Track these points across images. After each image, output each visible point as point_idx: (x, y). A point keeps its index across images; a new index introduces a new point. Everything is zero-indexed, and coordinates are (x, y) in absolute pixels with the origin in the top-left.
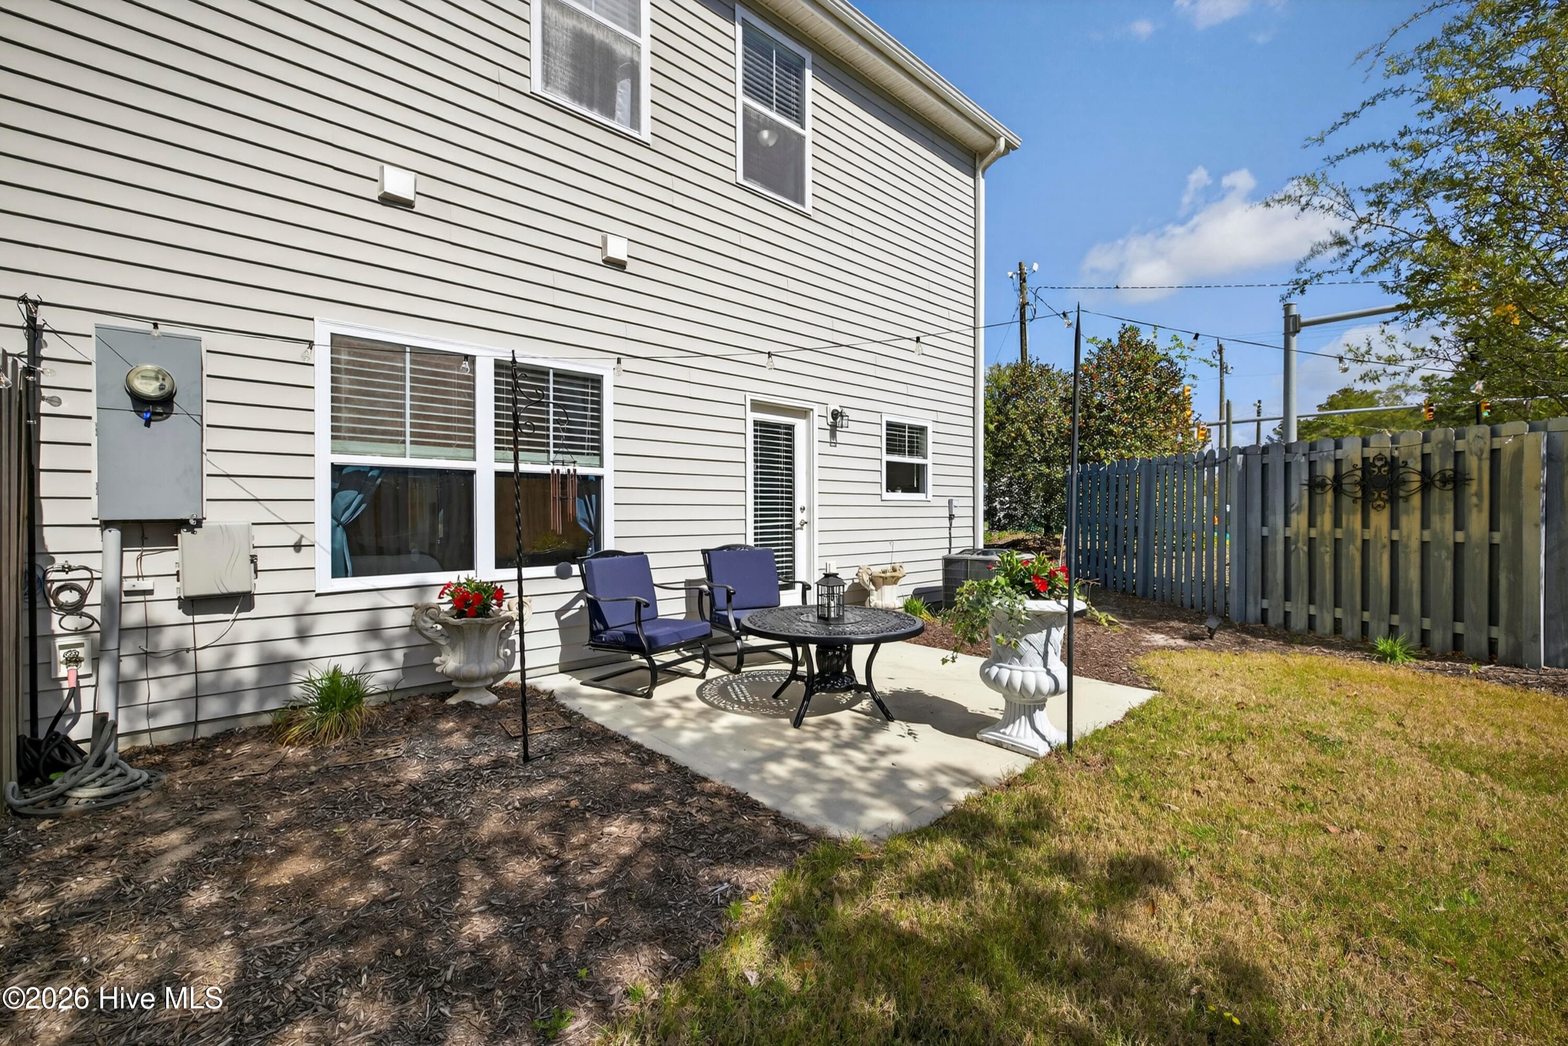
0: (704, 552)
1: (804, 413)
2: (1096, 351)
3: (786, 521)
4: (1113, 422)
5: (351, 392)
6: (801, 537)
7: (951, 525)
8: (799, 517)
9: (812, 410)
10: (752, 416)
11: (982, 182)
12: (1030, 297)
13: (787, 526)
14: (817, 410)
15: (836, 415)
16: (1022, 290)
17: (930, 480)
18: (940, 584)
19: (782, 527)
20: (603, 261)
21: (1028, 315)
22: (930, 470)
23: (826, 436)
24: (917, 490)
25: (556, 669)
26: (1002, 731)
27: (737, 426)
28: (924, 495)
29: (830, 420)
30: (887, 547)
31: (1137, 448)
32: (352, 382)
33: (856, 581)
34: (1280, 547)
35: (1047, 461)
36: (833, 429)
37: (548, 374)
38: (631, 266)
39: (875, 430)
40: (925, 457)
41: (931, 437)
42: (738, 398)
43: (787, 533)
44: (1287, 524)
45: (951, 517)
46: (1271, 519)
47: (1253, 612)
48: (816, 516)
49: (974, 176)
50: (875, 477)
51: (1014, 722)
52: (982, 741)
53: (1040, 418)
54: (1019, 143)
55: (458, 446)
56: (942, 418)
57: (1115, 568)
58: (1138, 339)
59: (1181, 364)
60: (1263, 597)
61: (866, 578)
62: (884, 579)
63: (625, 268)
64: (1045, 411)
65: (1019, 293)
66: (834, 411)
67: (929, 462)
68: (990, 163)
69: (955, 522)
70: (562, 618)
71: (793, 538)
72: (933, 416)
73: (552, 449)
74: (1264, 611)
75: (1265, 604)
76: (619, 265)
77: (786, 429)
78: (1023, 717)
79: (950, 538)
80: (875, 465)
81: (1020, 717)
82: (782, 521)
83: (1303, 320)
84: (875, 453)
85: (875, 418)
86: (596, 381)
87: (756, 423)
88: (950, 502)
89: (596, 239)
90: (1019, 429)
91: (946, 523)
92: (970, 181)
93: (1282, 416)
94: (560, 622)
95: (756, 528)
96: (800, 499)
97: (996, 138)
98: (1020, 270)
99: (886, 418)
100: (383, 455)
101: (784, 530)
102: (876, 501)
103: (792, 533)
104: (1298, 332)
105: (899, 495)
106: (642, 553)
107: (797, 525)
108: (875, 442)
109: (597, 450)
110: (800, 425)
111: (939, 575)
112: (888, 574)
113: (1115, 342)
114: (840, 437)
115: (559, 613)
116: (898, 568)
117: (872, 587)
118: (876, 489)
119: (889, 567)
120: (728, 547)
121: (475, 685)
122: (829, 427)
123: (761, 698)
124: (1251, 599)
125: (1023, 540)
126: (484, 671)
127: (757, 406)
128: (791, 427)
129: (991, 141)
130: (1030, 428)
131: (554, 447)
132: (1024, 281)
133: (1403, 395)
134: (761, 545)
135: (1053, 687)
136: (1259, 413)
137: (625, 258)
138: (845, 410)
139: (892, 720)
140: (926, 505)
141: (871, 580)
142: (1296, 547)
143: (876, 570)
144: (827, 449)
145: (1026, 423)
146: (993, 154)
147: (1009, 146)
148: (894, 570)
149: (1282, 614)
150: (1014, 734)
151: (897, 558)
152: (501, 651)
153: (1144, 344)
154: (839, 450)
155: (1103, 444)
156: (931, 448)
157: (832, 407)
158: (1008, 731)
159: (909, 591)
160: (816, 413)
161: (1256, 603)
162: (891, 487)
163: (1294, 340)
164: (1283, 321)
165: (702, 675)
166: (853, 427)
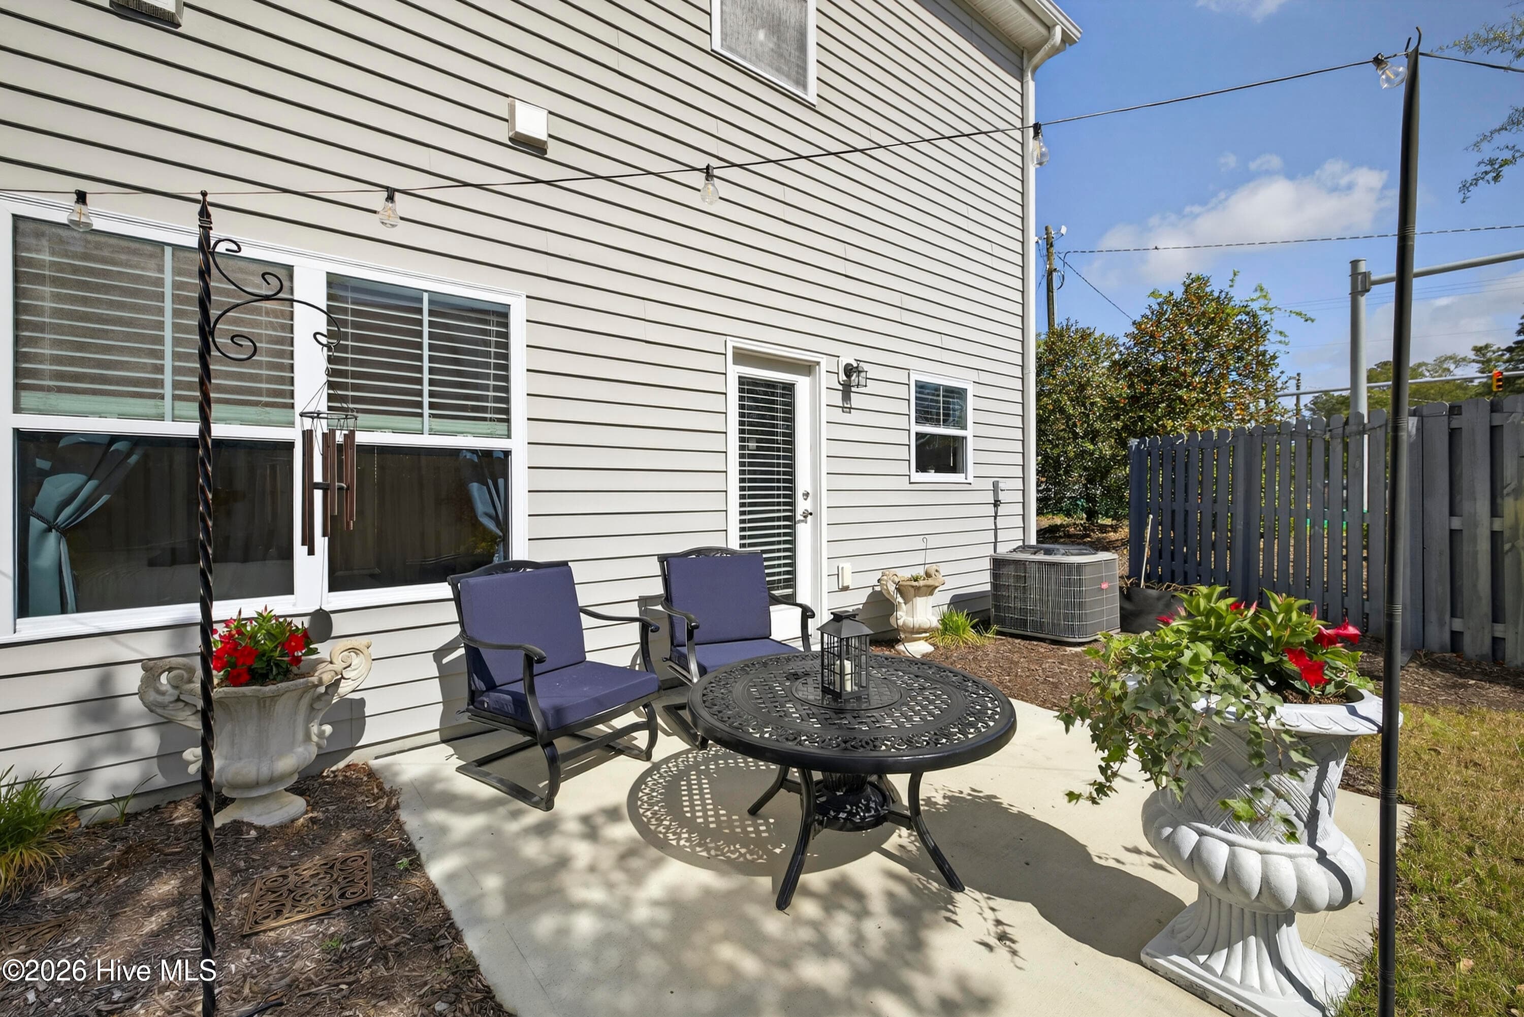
0: (663, 559)
1: (807, 368)
2: (1156, 307)
3: (784, 511)
4: (1180, 387)
5: (57, 313)
6: (804, 531)
7: (996, 513)
8: (802, 506)
9: (818, 363)
10: (735, 371)
11: (1031, 85)
12: (1057, 264)
13: (786, 518)
14: (825, 364)
15: (849, 370)
16: (1049, 256)
17: (971, 457)
18: (988, 587)
19: (779, 519)
20: (510, 139)
21: (1056, 284)
22: (970, 444)
23: (837, 398)
24: (954, 470)
25: (436, 737)
26: (1202, 958)
27: (714, 383)
28: (963, 475)
29: (843, 377)
30: (918, 543)
31: (1213, 419)
32: (57, 297)
33: (878, 589)
34: (1484, 546)
35: (1093, 436)
36: (847, 391)
37: (421, 300)
38: (554, 150)
39: (902, 392)
40: (964, 428)
41: (971, 402)
42: (715, 344)
43: (785, 527)
44: (1495, 512)
45: (996, 504)
46: (1466, 506)
47: (1438, 636)
48: (825, 505)
49: (1021, 78)
50: (903, 453)
51: (1230, 945)
52: (1155, 971)
53: (1082, 388)
54: (1079, 35)
55: (267, 405)
56: (985, 378)
57: (1200, 564)
58: (1208, 289)
59: (1264, 317)
60: (1453, 615)
61: (892, 588)
62: (917, 589)
63: (545, 151)
64: (1088, 379)
65: (1046, 258)
66: (847, 365)
67: (968, 433)
68: (1043, 61)
69: (1002, 510)
70: (445, 661)
71: (793, 535)
72: (974, 376)
73: (426, 411)
74: (1456, 636)
75: (1458, 624)
76: (535, 147)
77: (784, 389)
78: (1252, 940)
79: (996, 529)
80: (902, 438)
81: (1243, 938)
82: (779, 511)
83: (1374, 277)
84: (902, 422)
85: (901, 377)
86: (502, 315)
87: (742, 380)
88: (995, 485)
89: (499, 106)
90: (1057, 401)
91: (991, 510)
92: (1017, 85)
93: (1349, 386)
94: (440, 667)
95: (742, 521)
96: (803, 482)
97: (1049, 28)
98: (1047, 234)
99: (915, 377)
100: (122, 416)
101: (782, 523)
102: (903, 483)
103: (792, 527)
104: (1368, 291)
105: (931, 476)
106: (565, 564)
107: (799, 517)
108: (902, 407)
109: (504, 415)
110: (802, 384)
111: (987, 577)
112: (921, 583)
113: (1179, 294)
114: (856, 400)
115: (439, 654)
116: (933, 572)
117: (900, 599)
118: (902, 468)
119: (920, 571)
120: (698, 552)
121: (255, 794)
122: (841, 388)
123: (728, 815)
124: (1433, 616)
125: (1062, 526)
126: (265, 772)
127: (742, 357)
128: (789, 388)
129: (1043, 31)
130: (1072, 400)
131: (430, 408)
132: (1052, 245)
133: (1452, 367)
134: (751, 545)
135: (1340, 894)
136: (1298, 387)
137: (544, 137)
138: (861, 364)
139: (959, 888)
140: (967, 488)
141: (899, 590)
142: (1513, 546)
143: (906, 574)
144: (838, 415)
145: (1066, 393)
146: (1047, 47)
147: (1067, 39)
148: (928, 575)
149: (1488, 641)
150: (1235, 973)
151: (931, 557)
152: (315, 729)
153: (1216, 294)
154: (854, 417)
155: (1171, 413)
156: (971, 416)
157: (844, 361)
158: (1218, 962)
159: (946, 598)
160: (824, 367)
161: (1441, 624)
162: (922, 467)
163: (1363, 300)
164: (1349, 279)
165: (646, 755)
166: (872, 387)
